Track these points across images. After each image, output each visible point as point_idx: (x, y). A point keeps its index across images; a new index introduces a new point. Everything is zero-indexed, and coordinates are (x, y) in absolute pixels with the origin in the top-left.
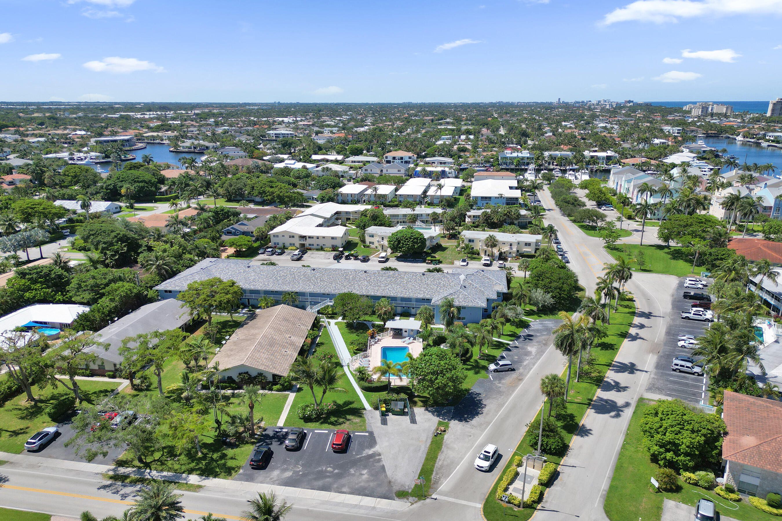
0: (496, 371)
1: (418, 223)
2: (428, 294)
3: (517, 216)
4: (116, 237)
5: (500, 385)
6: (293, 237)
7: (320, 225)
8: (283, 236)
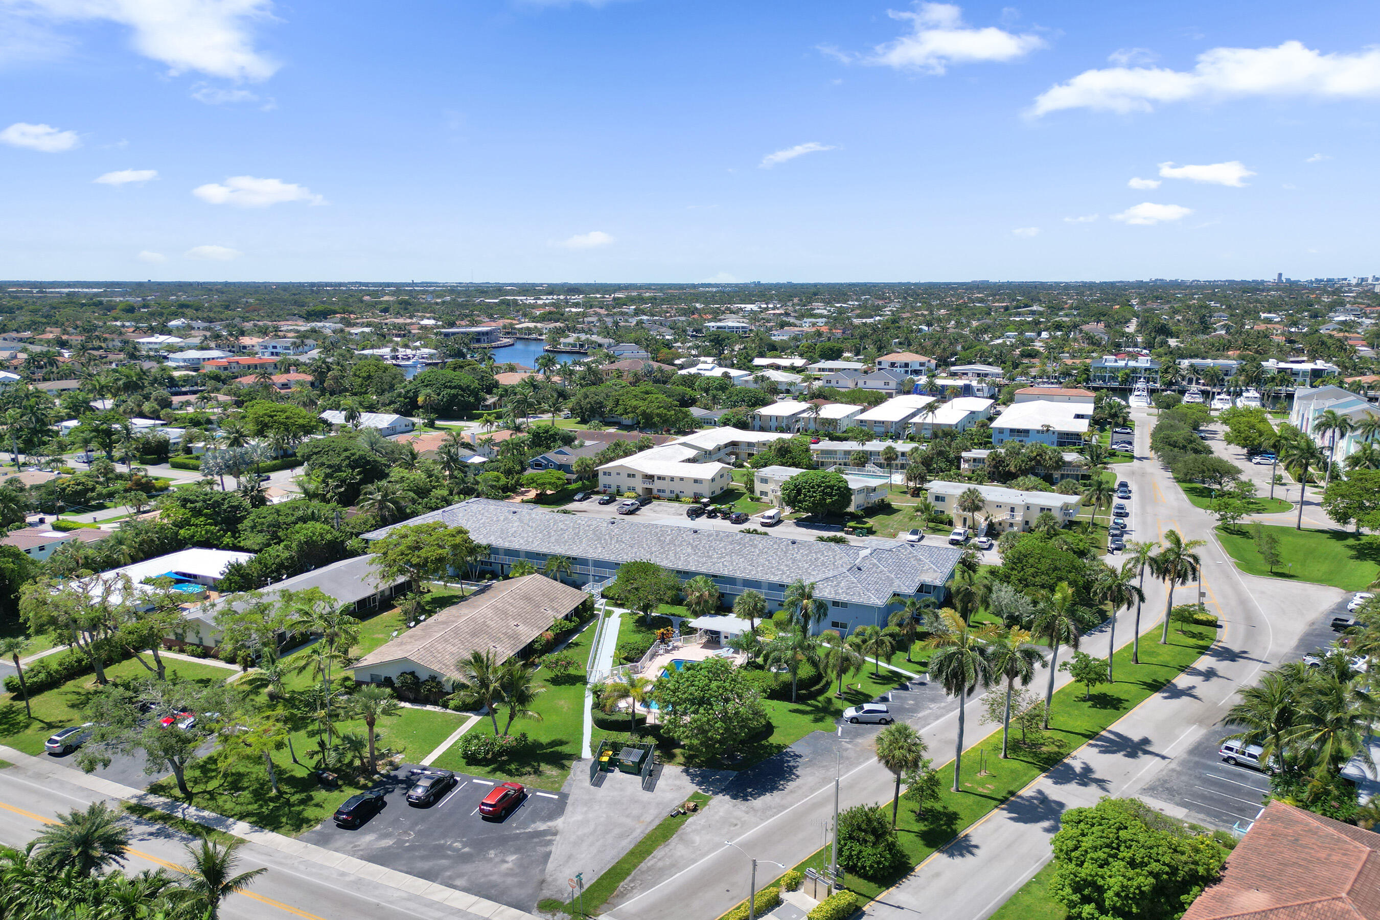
0: (854, 720)
1: (869, 467)
2: (788, 576)
3: (1057, 462)
4: (349, 458)
5: (849, 746)
6: (634, 476)
7: (689, 461)
8: (618, 474)
